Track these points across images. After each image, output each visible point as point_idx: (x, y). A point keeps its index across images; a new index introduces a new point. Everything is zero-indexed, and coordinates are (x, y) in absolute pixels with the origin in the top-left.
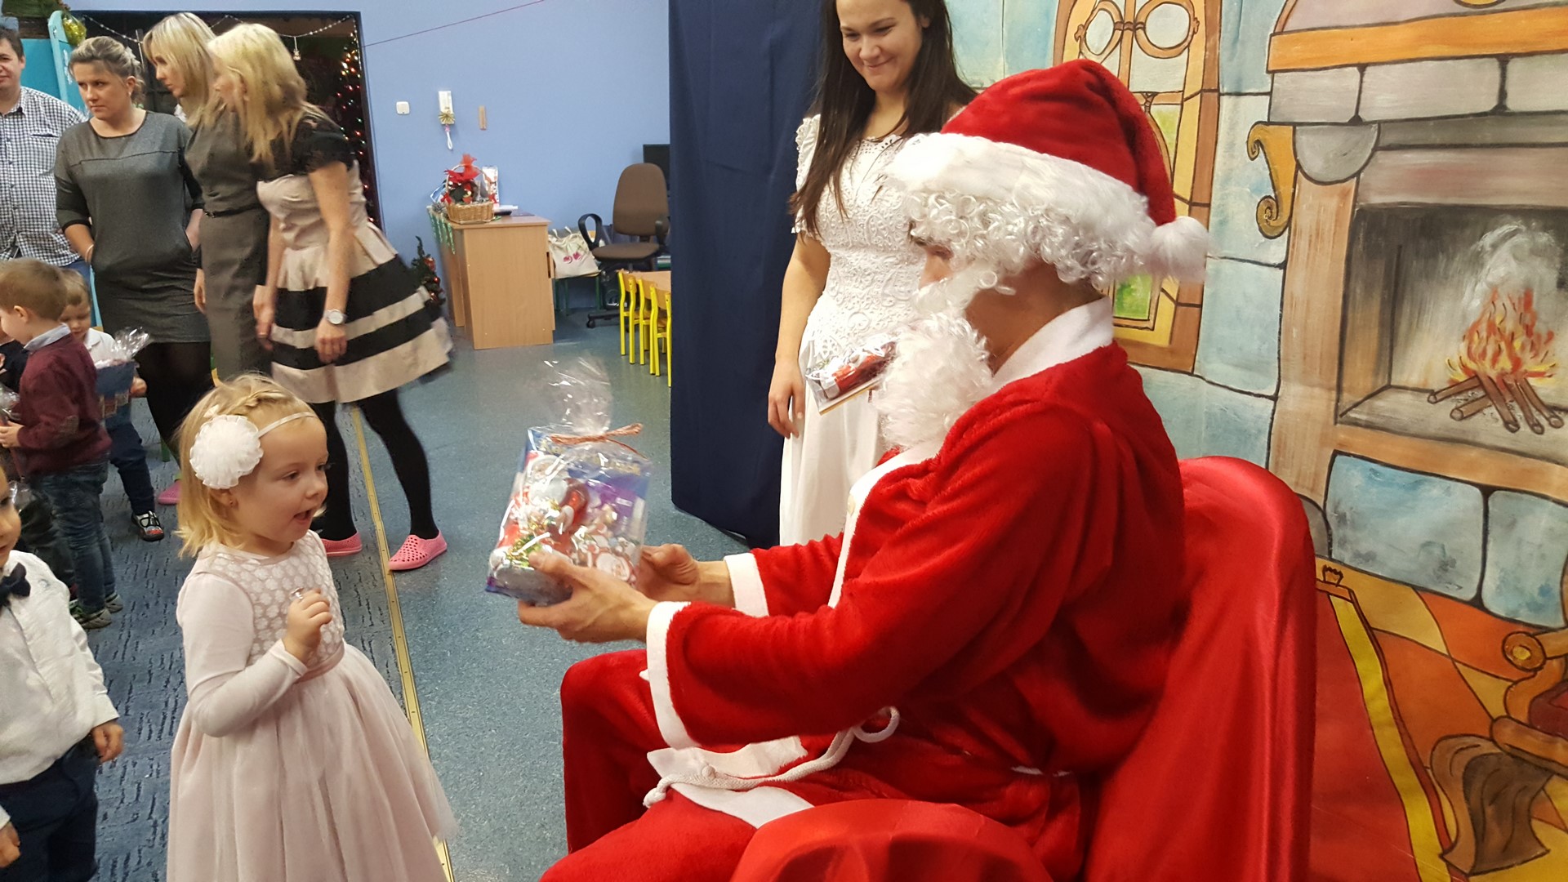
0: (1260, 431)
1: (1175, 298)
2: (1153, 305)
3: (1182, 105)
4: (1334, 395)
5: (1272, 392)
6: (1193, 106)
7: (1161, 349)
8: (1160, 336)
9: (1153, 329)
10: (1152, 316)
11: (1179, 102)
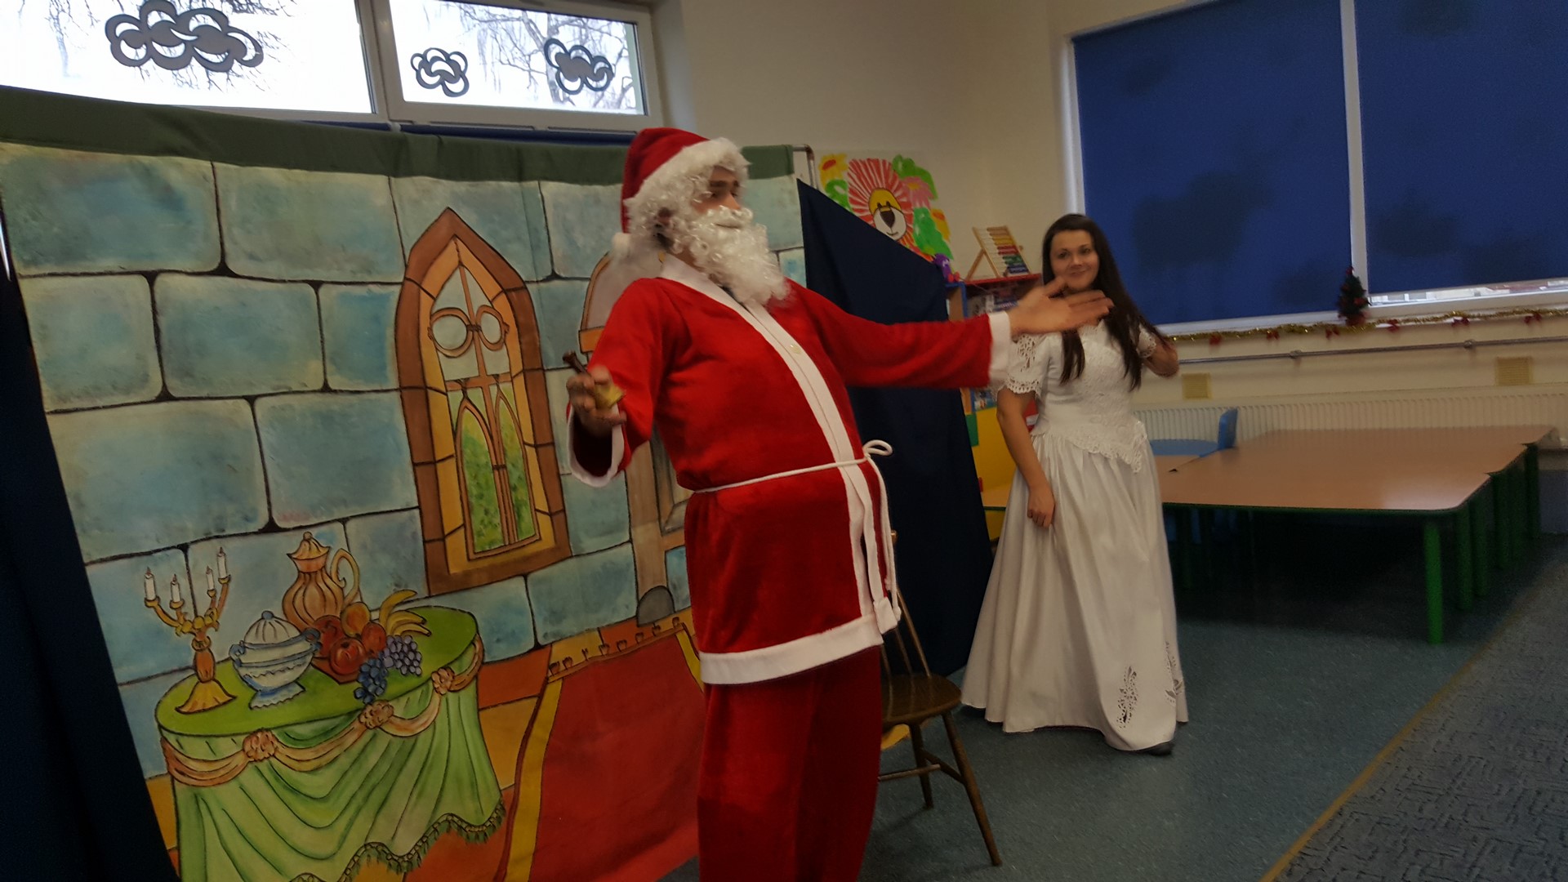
0: (628, 565)
1: (547, 511)
2: (536, 523)
3: (512, 381)
4: (658, 522)
5: (627, 538)
6: (520, 380)
7: (552, 550)
8: (548, 540)
9: (540, 539)
10: (537, 531)
11: (510, 379)
